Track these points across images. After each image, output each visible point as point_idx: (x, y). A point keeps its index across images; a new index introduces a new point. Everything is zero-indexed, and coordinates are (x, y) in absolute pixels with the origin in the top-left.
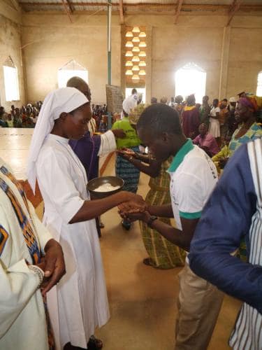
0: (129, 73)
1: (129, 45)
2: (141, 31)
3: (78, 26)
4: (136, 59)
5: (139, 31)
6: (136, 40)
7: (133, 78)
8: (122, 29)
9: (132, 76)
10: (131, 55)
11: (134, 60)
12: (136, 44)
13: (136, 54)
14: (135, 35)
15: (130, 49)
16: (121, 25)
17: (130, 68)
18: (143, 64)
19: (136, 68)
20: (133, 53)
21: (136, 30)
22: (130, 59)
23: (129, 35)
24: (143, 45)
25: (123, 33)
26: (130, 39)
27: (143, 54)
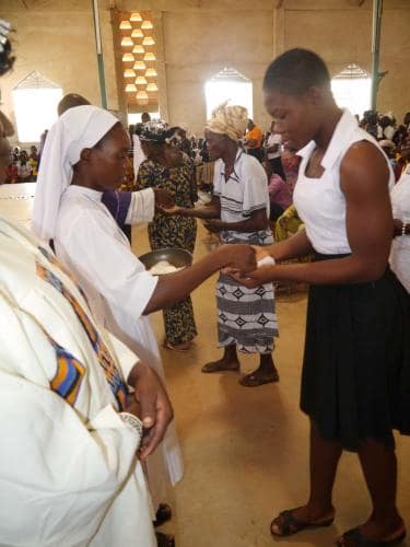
0: (130, 88)
1: (126, 42)
2: (144, 19)
3: (40, 14)
4: (139, 66)
5: (139, 19)
6: (137, 34)
7: (138, 97)
8: (112, 16)
9: (135, 93)
10: (132, 59)
11: (137, 67)
12: (137, 41)
13: (138, 57)
14: (136, 25)
15: (129, 50)
16: (112, 9)
17: (132, 80)
18: (152, 73)
19: (141, 81)
20: (134, 55)
21: (136, 18)
22: (131, 65)
23: (125, 26)
24: (149, 42)
25: (115, 22)
26: (128, 33)
27: (151, 57)
